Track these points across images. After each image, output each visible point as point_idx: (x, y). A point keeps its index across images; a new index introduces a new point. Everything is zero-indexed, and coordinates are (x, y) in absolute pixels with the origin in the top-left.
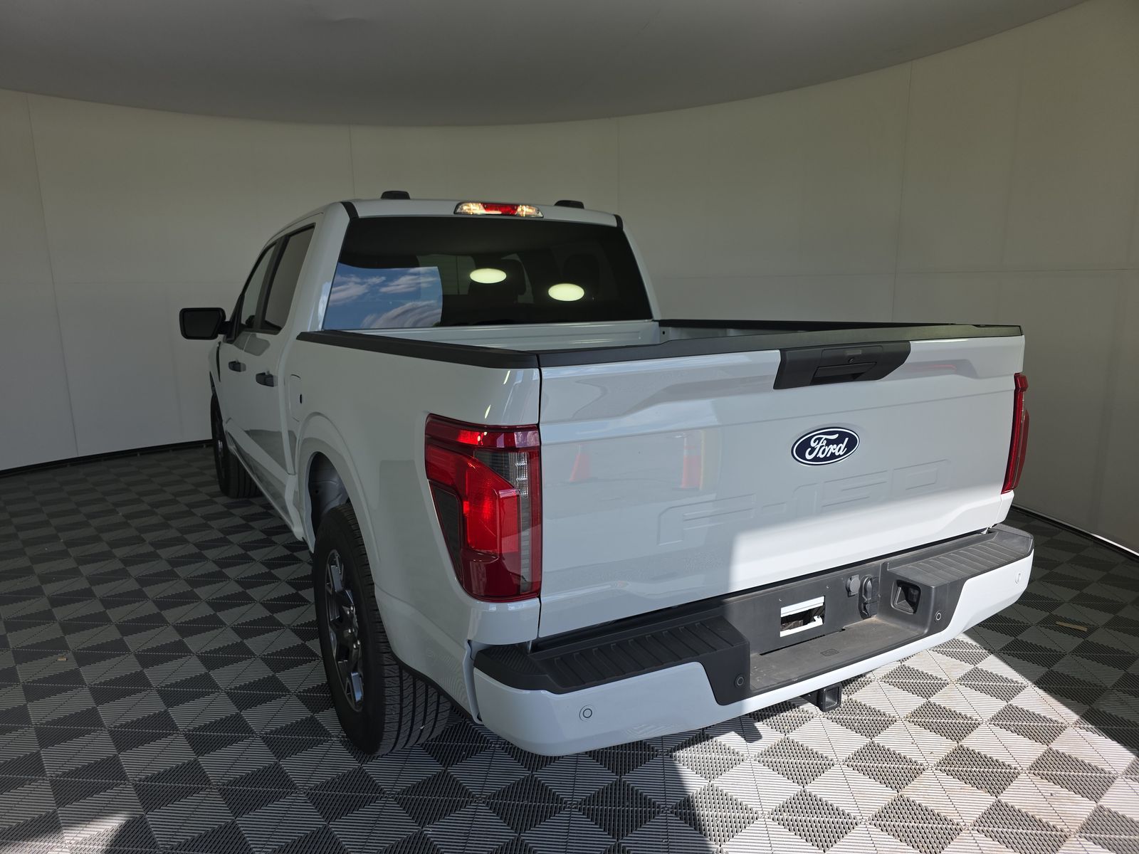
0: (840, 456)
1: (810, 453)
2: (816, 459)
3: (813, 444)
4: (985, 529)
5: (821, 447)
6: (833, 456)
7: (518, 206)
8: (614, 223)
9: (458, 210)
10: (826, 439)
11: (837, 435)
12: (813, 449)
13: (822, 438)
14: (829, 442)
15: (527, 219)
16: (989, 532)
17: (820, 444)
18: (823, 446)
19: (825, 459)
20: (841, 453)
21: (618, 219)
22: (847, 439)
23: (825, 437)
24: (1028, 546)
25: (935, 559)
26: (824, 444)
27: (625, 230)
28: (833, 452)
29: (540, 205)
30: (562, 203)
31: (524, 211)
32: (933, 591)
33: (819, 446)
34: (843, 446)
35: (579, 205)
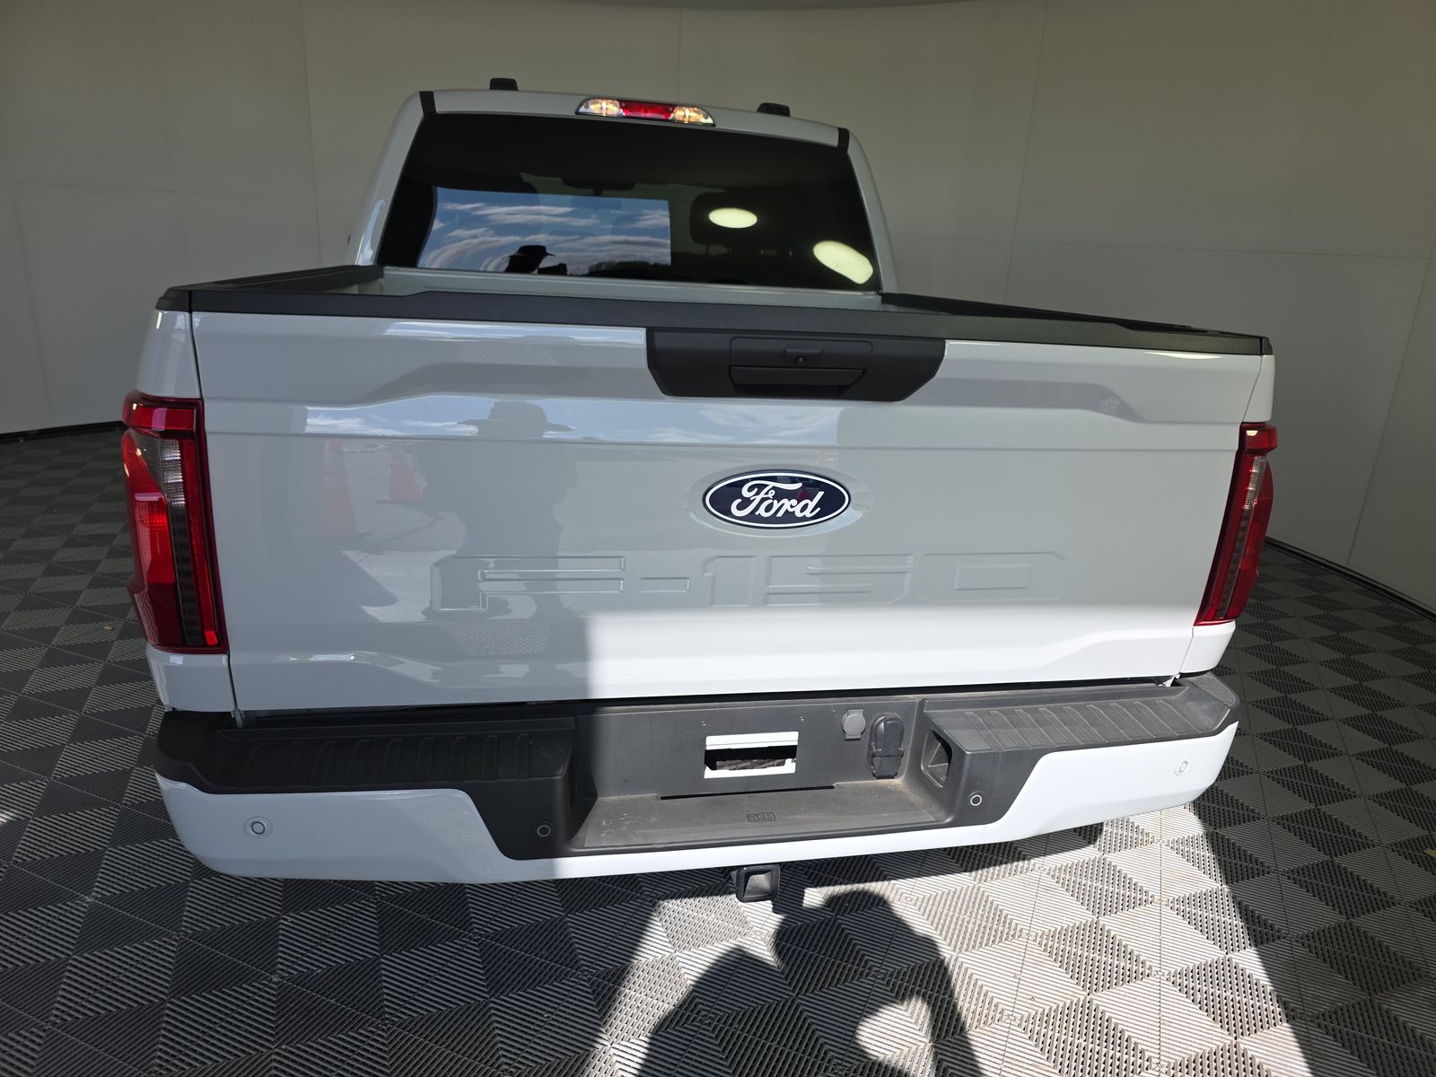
0: (804, 519)
1: (740, 507)
2: (752, 517)
3: (745, 492)
4: (1167, 678)
5: (763, 500)
6: (788, 516)
7: (674, 106)
8: (833, 140)
9: (583, 109)
10: (774, 488)
11: (800, 485)
12: (746, 503)
13: (767, 485)
14: (780, 495)
15: (689, 127)
16: (1175, 683)
17: (762, 495)
18: (769, 498)
19: (773, 519)
20: (807, 513)
21: (844, 135)
22: (821, 494)
23: (772, 484)
24: (1218, 719)
25: (1027, 711)
26: (770, 495)
27: (852, 151)
28: (791, 510)
29: (709, 107)
30: (768, 108)
31: (686, 115)
32: (967, 760)
33: (758, 498)
34: (812, 504)
35: (783, 111)
